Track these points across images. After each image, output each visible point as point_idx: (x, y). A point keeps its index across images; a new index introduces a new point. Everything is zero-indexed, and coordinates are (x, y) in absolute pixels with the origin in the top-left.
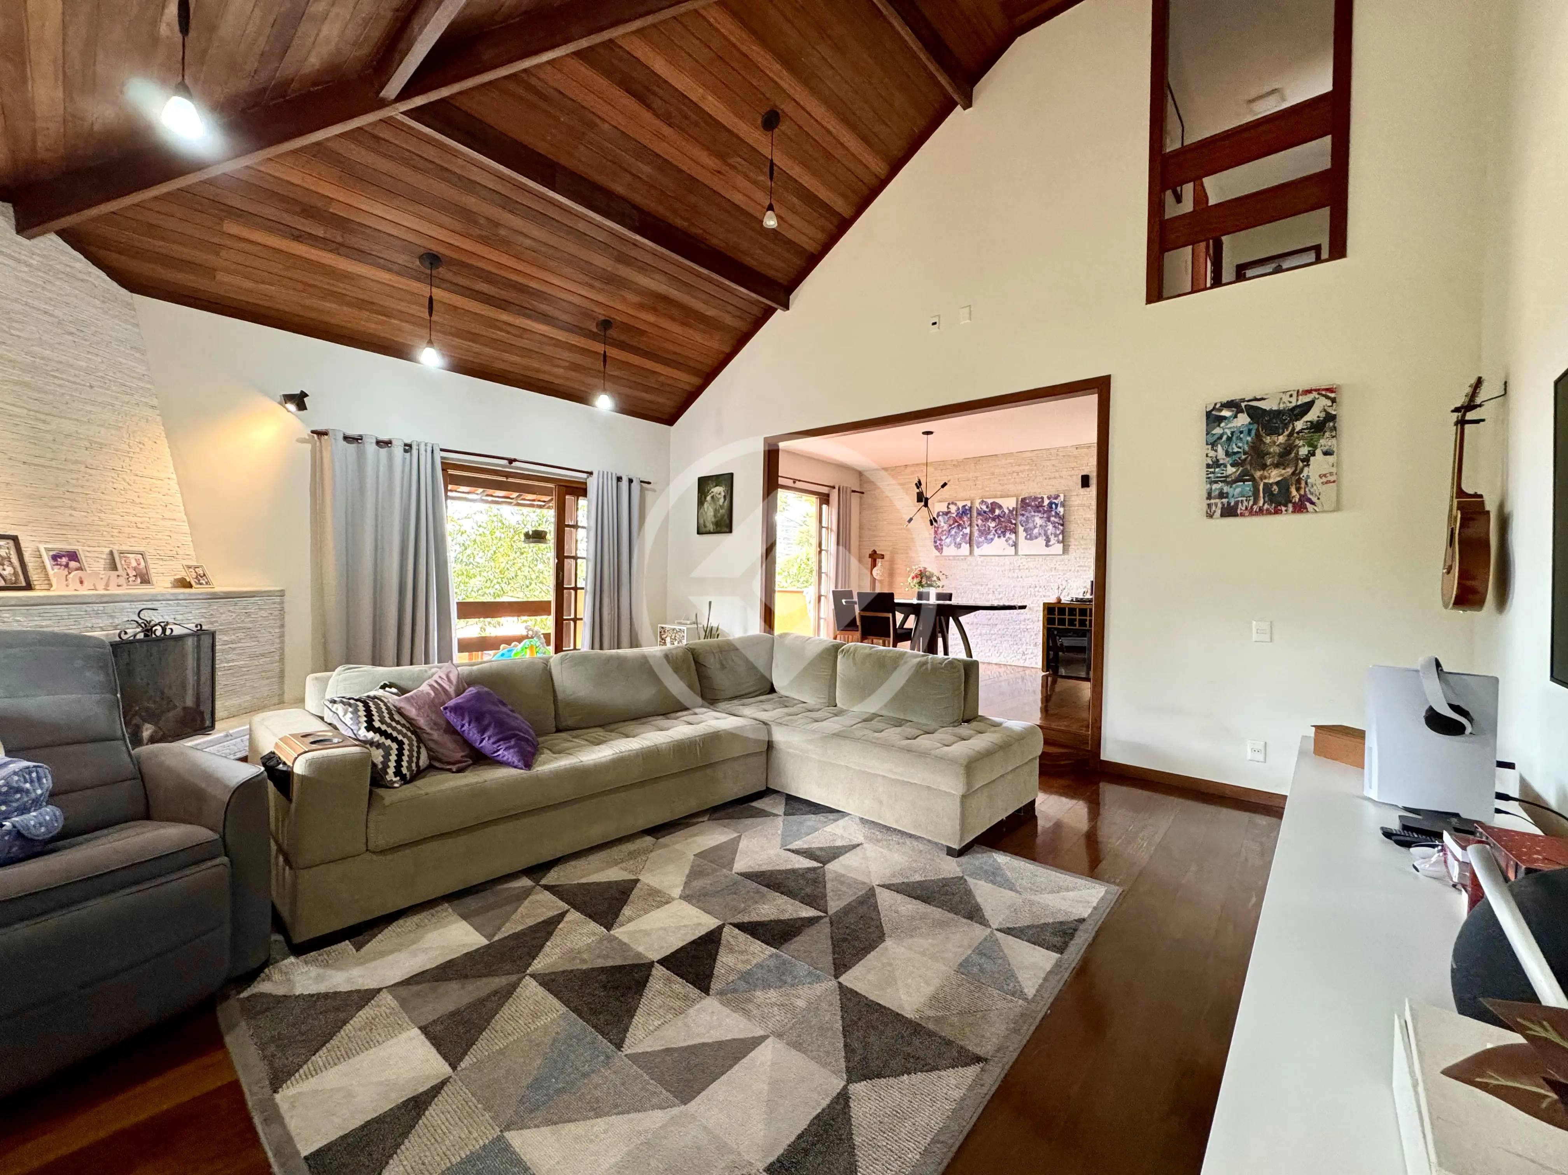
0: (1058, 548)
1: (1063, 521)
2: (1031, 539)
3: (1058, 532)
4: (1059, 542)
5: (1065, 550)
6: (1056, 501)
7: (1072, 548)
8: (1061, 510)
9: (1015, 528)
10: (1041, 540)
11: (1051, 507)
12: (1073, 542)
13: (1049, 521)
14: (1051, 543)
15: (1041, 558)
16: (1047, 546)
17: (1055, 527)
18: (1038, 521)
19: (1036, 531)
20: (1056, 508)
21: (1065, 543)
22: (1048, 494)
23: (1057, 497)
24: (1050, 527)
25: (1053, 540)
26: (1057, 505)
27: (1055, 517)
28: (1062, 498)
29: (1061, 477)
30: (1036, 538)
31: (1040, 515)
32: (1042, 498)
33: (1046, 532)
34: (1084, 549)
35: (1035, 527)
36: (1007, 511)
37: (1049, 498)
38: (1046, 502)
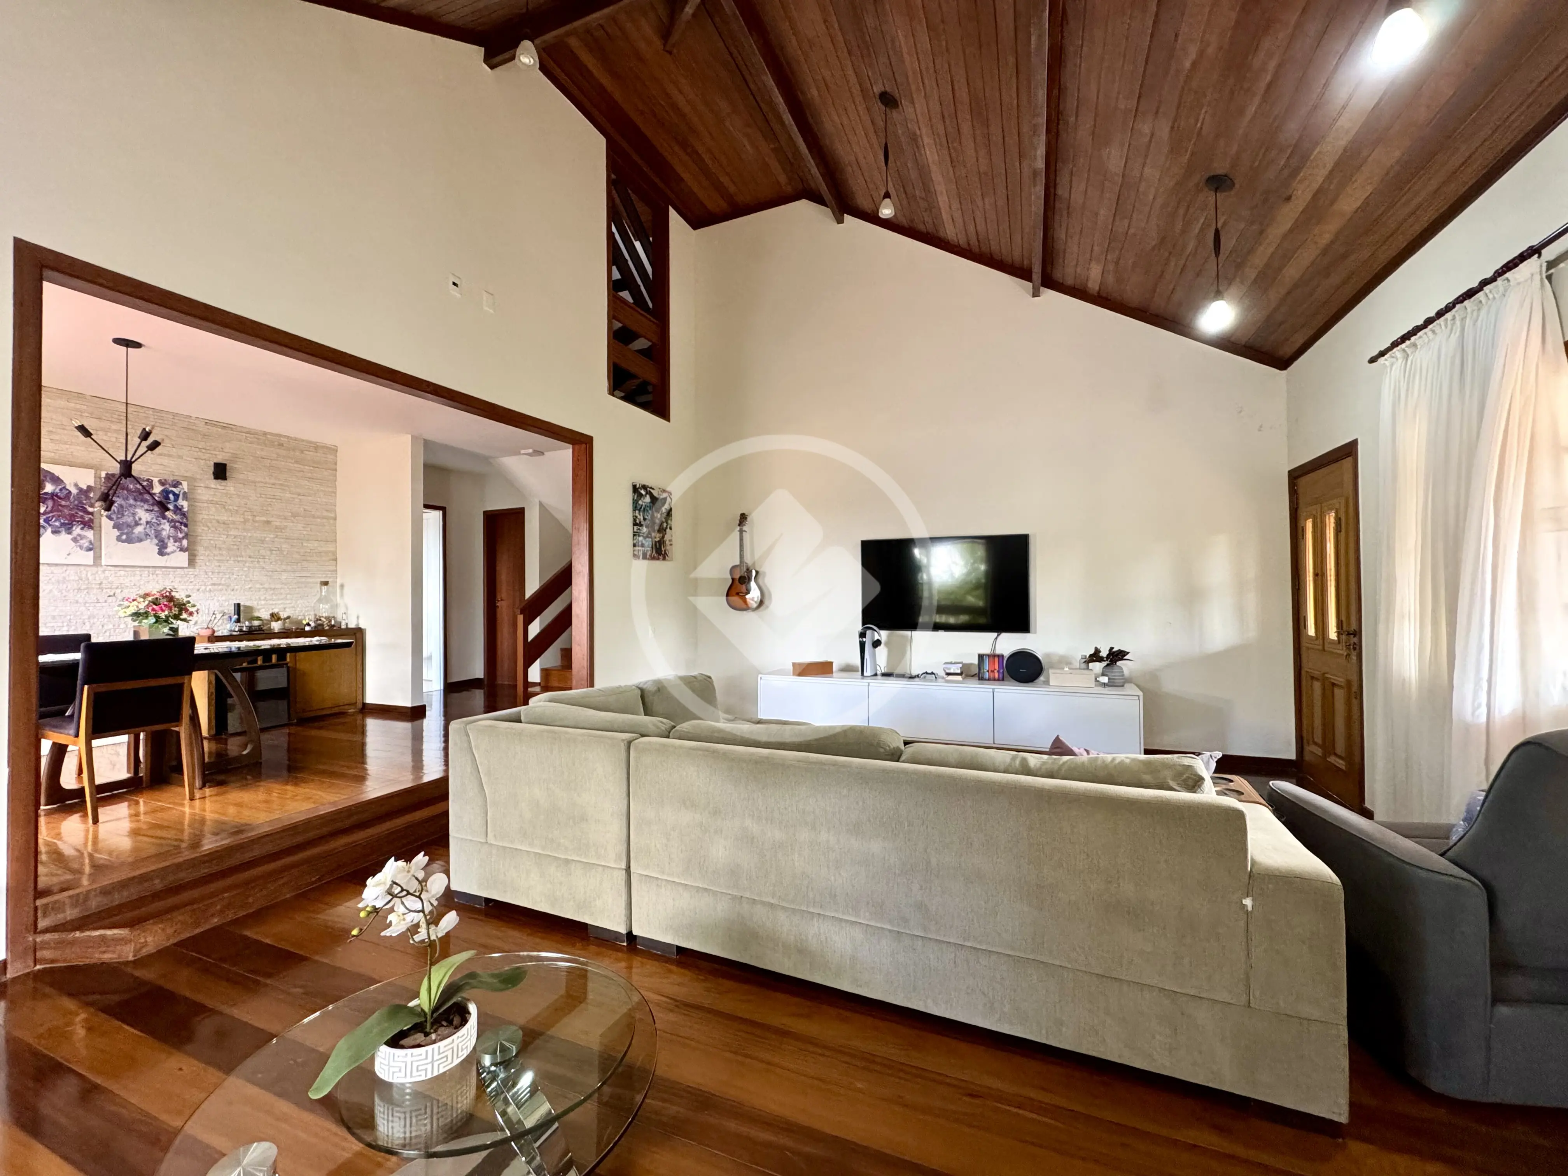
0: (182, 558)
1: (184, 521)
2: (129, 541)
3: (180, 535)
4: (182, 549)
5: (192, 562)
6: (176, 490)
7: (200, 560)
8: (184, 504)
9: (91, 521)
10: (151, 546)
11: (168, 498)
12: (201, 550)
13: (164, 517)
14: (168, 550)
15: (146, 572)
16: (161, 553)
17: (175, 527)
18: (143, 514)
19: (139, 530)
20: (176, 499)
21: (191, 552)
22: (162, 478)
23: (177, 484)
24: (166, 527)
25: (171, 546)
26: (176, 496)
27: (175, 512)
28: (185, 485)
29: (180, 457)
30: (140, 540)
31: (146, 507)
32: (150, 482)
33: (158, 535)
34: (219, 561)
35: (137, 524)
36: (74, 491)
37: (162, 483)
38: (157, 489)
